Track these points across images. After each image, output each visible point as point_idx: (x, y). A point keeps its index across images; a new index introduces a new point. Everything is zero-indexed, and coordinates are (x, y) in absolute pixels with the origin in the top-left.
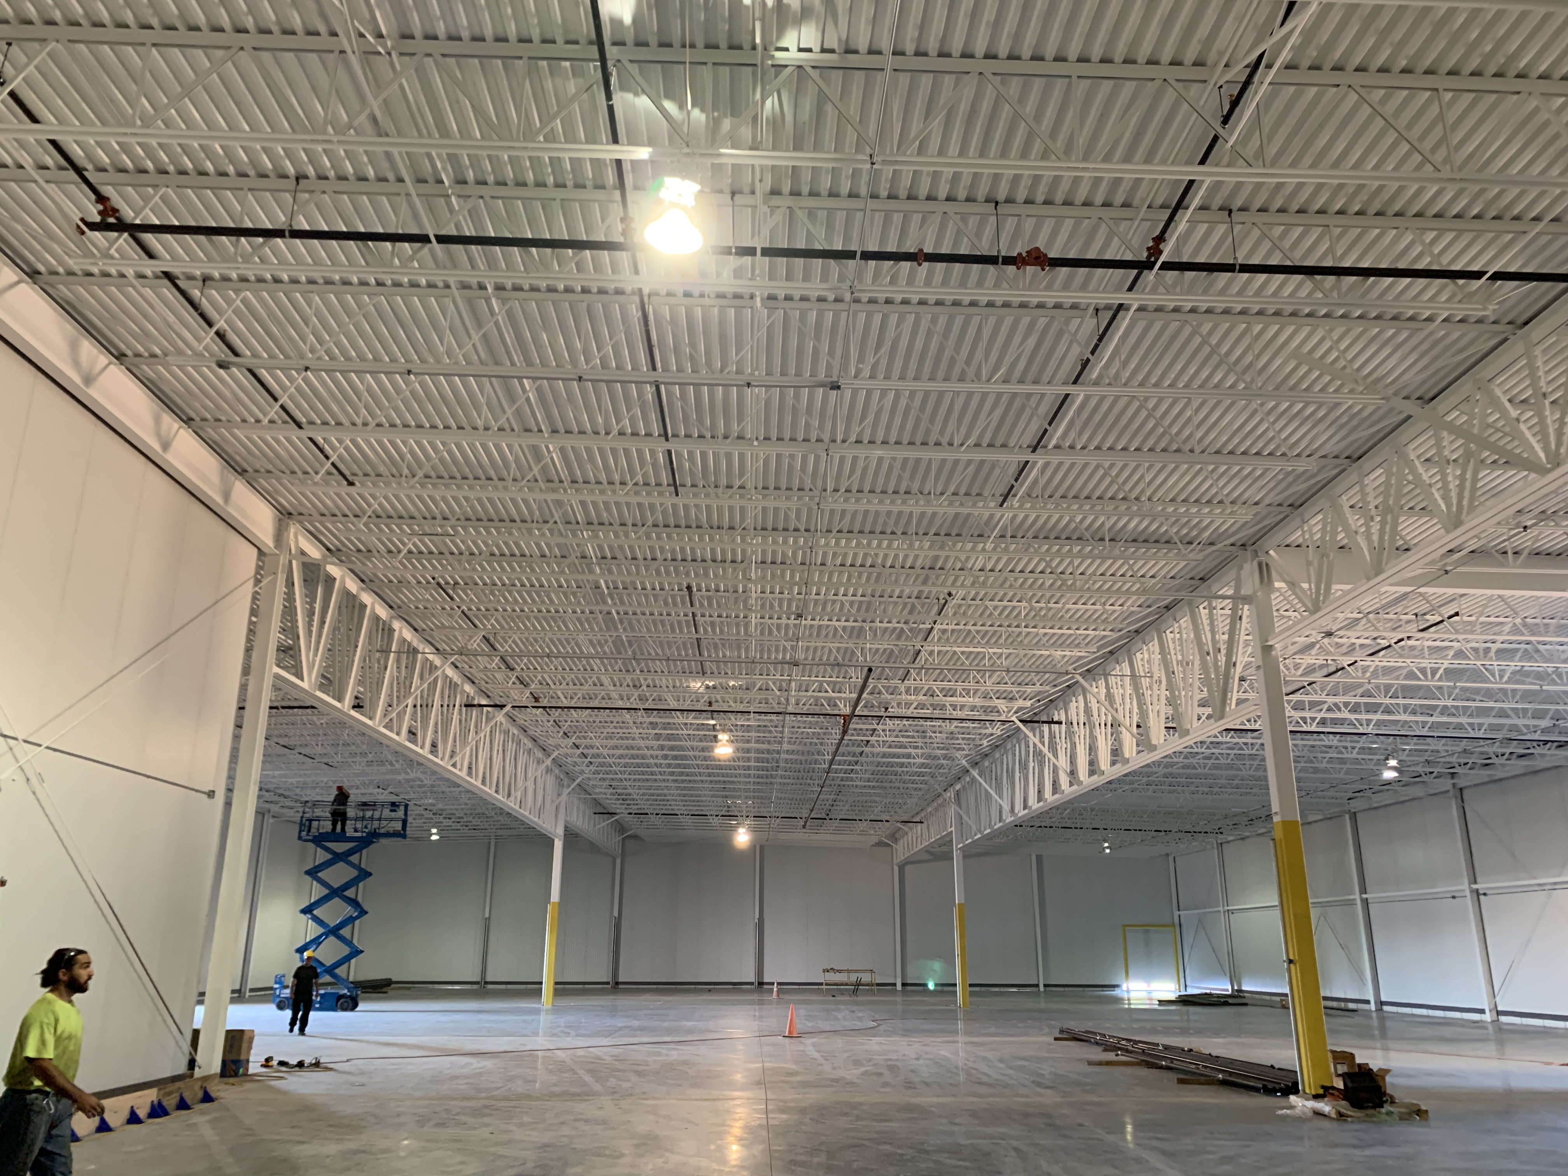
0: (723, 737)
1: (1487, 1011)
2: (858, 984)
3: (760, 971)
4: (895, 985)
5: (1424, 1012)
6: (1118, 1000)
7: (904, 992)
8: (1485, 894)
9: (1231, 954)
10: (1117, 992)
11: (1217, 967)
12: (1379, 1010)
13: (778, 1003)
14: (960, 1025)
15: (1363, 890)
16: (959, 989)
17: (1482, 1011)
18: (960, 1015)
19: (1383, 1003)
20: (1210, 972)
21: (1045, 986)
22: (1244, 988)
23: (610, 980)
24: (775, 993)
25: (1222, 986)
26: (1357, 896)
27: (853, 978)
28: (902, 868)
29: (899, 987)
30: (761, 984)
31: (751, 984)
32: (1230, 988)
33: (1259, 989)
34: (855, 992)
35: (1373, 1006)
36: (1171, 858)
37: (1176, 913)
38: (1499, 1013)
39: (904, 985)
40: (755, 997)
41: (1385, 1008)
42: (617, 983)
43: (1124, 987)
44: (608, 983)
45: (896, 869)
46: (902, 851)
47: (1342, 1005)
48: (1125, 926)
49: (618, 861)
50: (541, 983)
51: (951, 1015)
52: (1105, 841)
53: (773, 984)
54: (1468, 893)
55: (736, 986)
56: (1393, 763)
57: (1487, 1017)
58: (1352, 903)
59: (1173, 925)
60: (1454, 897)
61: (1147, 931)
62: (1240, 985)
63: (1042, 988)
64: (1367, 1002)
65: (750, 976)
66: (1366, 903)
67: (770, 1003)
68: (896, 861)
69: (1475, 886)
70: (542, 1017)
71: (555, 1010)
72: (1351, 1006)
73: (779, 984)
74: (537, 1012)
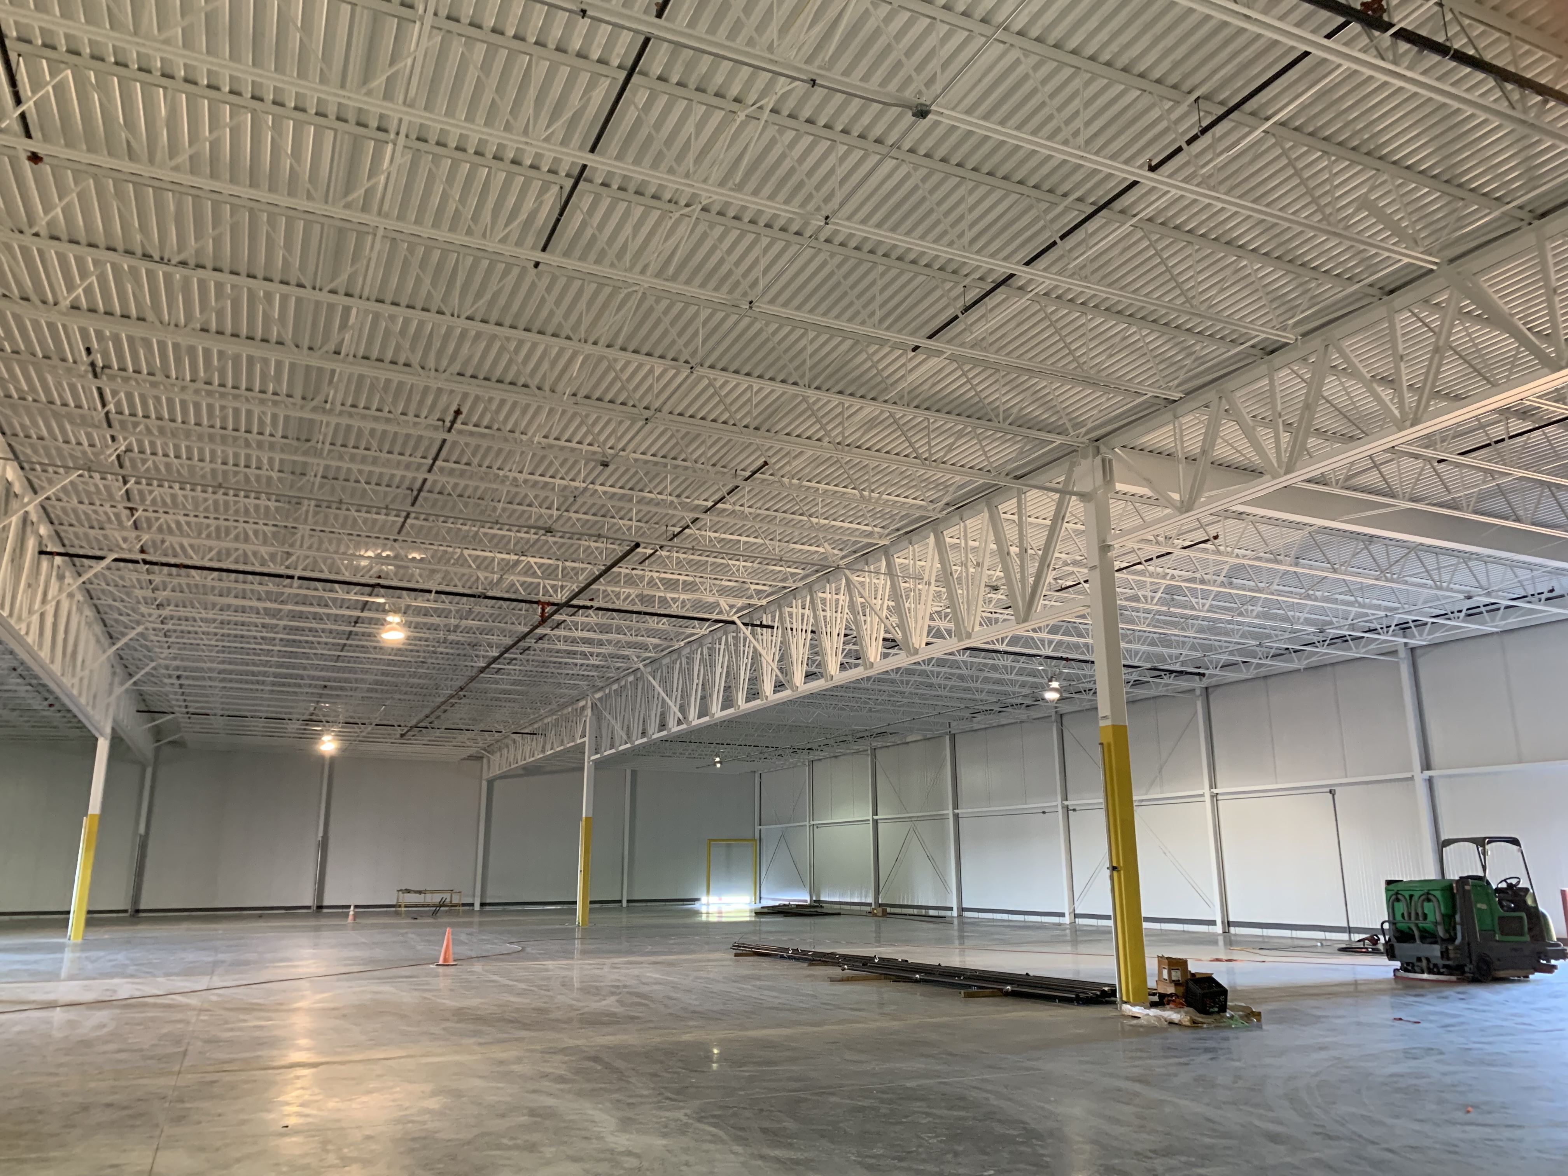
0: (394, 619)
1: (1067, 915)
2: (442, 904)
3: (320, 892)
4: (472, 905)
5: (1005, 917)
6: (697, 913)
7: (481, 912)
8: (1074, 810)
9: (812, 866)
10: (696, 906)
11: (796, 879)
12: (960, 916)
13: (354, 929)
14: (577, 944)
15: (956, 806)
16: (579, 907)
17: (1062, 915)
18: (578, 935)
19: (964, 910)
20: (789, 884)
21: (628, 901)
22: (822, 899)
23: (128, 907)
24: (351, 918)
25: (801, 897)
26: (950, 812)
27: (436, 899)
28: (490, 783)
29: (477, 907)
30: (320, 907)
31: (308, 907)
32: (808, 899)
33: (837, 899)
34: (435, 914)
35: (955, 913)
36: (757, 775)
37: (758, 828)
38: (1076, 916)
39: (482, 905)
40: (313, 922)
41: (966, 914)
42: (138, 911)
43: (704, 899)
44: (125, 911)
45: (485, 784)
46: (498, 764)
47: (923, 912)
48: (711, 840)
49: (149, 771)
50: (68, 913)
51: (568, 935)
52: (717, 756)
53: (349, 907)
54: (1060, 809)
55: (290, 911)
56: (1055, 684)
57: (1067, 920)
58: (943, 818)
59: (754, 840)
60: (1044, 813)
61: (729, 846)
62: (818, 895)
63: (625, 904)
64: (951, 909)
65: (308, 900)
66: (956, 817)
67: (343, 927)
68: (485, 776)
69: (1066, 803)
70: (68, 956)
71: (86, 946)
72: (932, 912)
73: (356, 907)
74: (61, 948)
